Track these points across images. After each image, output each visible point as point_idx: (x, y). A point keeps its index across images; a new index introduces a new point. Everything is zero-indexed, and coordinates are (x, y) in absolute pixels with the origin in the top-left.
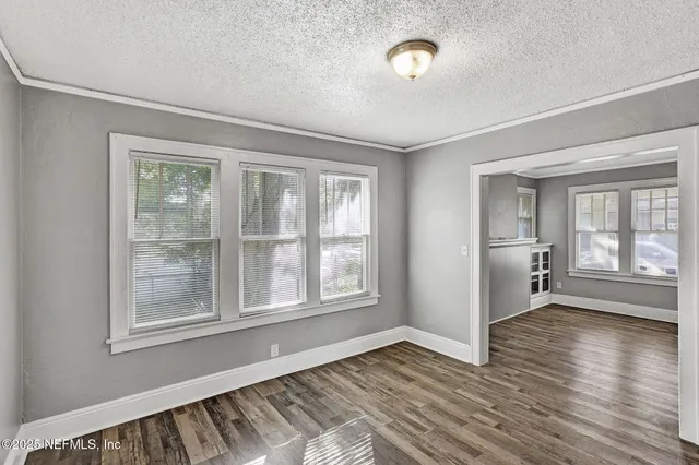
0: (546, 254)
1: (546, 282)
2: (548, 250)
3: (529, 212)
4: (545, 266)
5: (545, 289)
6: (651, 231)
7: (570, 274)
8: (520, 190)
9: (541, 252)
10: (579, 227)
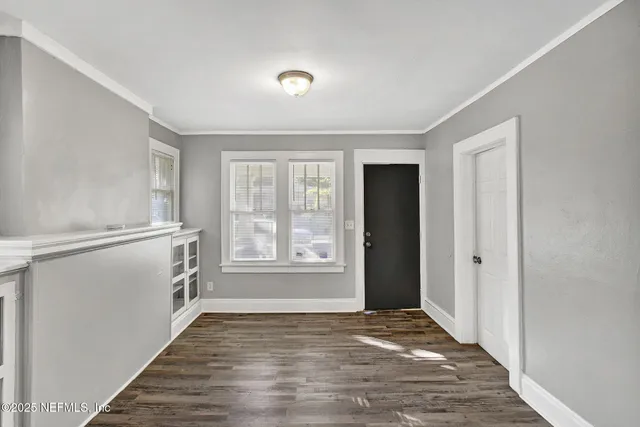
0: (193, 245)
1: (193, 285)
2: (195, 238)
3: (170, 181)
4: (193, 263)
5: (193, 296)
6: (306, 211)
7: (224, 270)
8: (155, 144)
9: (185, 242)
10: (233, 206)
